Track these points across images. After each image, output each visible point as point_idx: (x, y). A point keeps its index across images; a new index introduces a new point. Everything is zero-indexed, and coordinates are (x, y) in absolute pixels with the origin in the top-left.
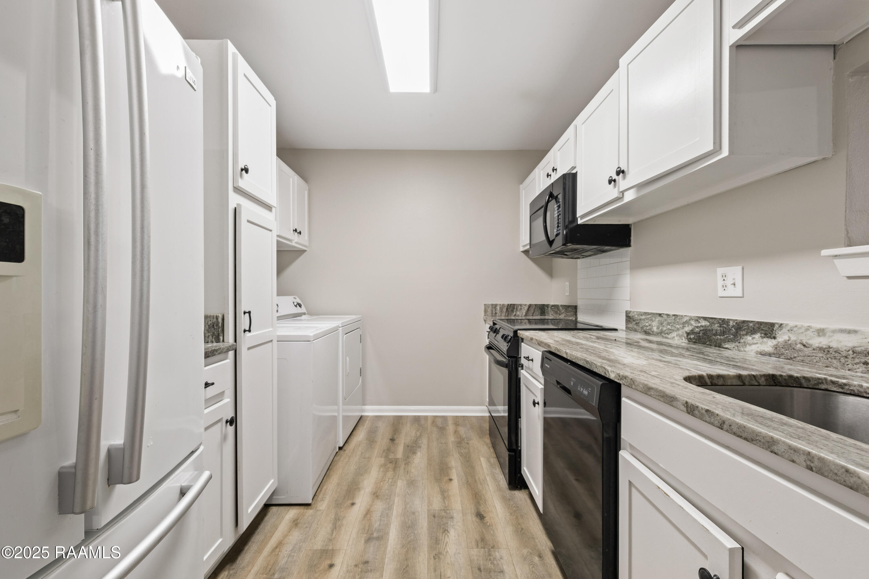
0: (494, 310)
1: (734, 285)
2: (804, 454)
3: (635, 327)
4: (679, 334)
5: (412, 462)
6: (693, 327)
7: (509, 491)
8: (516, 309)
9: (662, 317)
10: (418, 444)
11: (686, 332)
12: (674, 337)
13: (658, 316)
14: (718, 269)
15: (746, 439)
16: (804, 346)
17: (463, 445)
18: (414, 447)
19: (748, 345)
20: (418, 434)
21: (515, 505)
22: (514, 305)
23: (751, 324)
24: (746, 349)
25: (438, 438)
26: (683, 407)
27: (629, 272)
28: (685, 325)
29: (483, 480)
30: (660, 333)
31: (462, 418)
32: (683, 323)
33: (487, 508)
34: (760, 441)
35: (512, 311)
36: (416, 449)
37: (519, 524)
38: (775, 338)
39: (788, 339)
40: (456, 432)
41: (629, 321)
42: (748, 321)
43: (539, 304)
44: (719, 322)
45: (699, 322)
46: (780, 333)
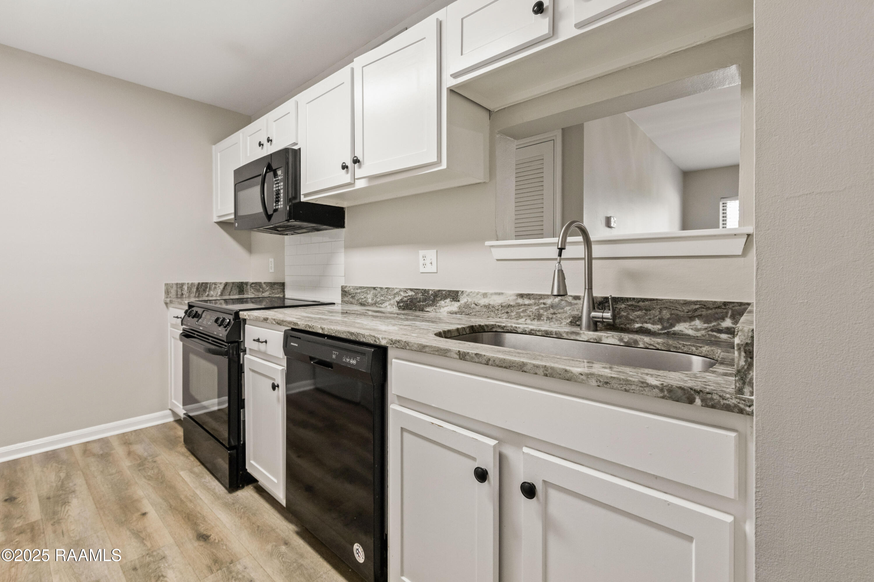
0: (179, 290)
1: (431, 264)
2: (542, 367)
3: (351, 300)
4: (391, 303)
5: (66, 517)
6: (402, 297)
7: (230, 495)
8: (210, 288)
9: (376, 290)
10: (68, 489)
11: (397, 301)
12: (387, 306)
13: (372, 289)
14: (420, 251)
15: (505, 367)
16: (476, 305)
17: (147, 466)
18: (60, 495)
19: (442, 308)
20: (63, 475)
21: (242, 507)
22: (207, 283)
23: (444, 292)
24: (441, 311)
25: (101, 469)
26: (456, 355)
27: (343, 251)
28: (395, 296)
29: (192, 496)
30: (375, 304)
31: (134, 434)
32: (394, 294)
33: (209, 524)
34: (515, 366)
35: (205, 291)
36: (68, 497)
37: (253, 523)
38: (459, 301)
39: (466, 301)
40: (129, 453)
41: (345, 295)
42: (442, 290)
43: (237, 282)
44: (422, 292)
45: (407, 293)
46: (462, 297)
